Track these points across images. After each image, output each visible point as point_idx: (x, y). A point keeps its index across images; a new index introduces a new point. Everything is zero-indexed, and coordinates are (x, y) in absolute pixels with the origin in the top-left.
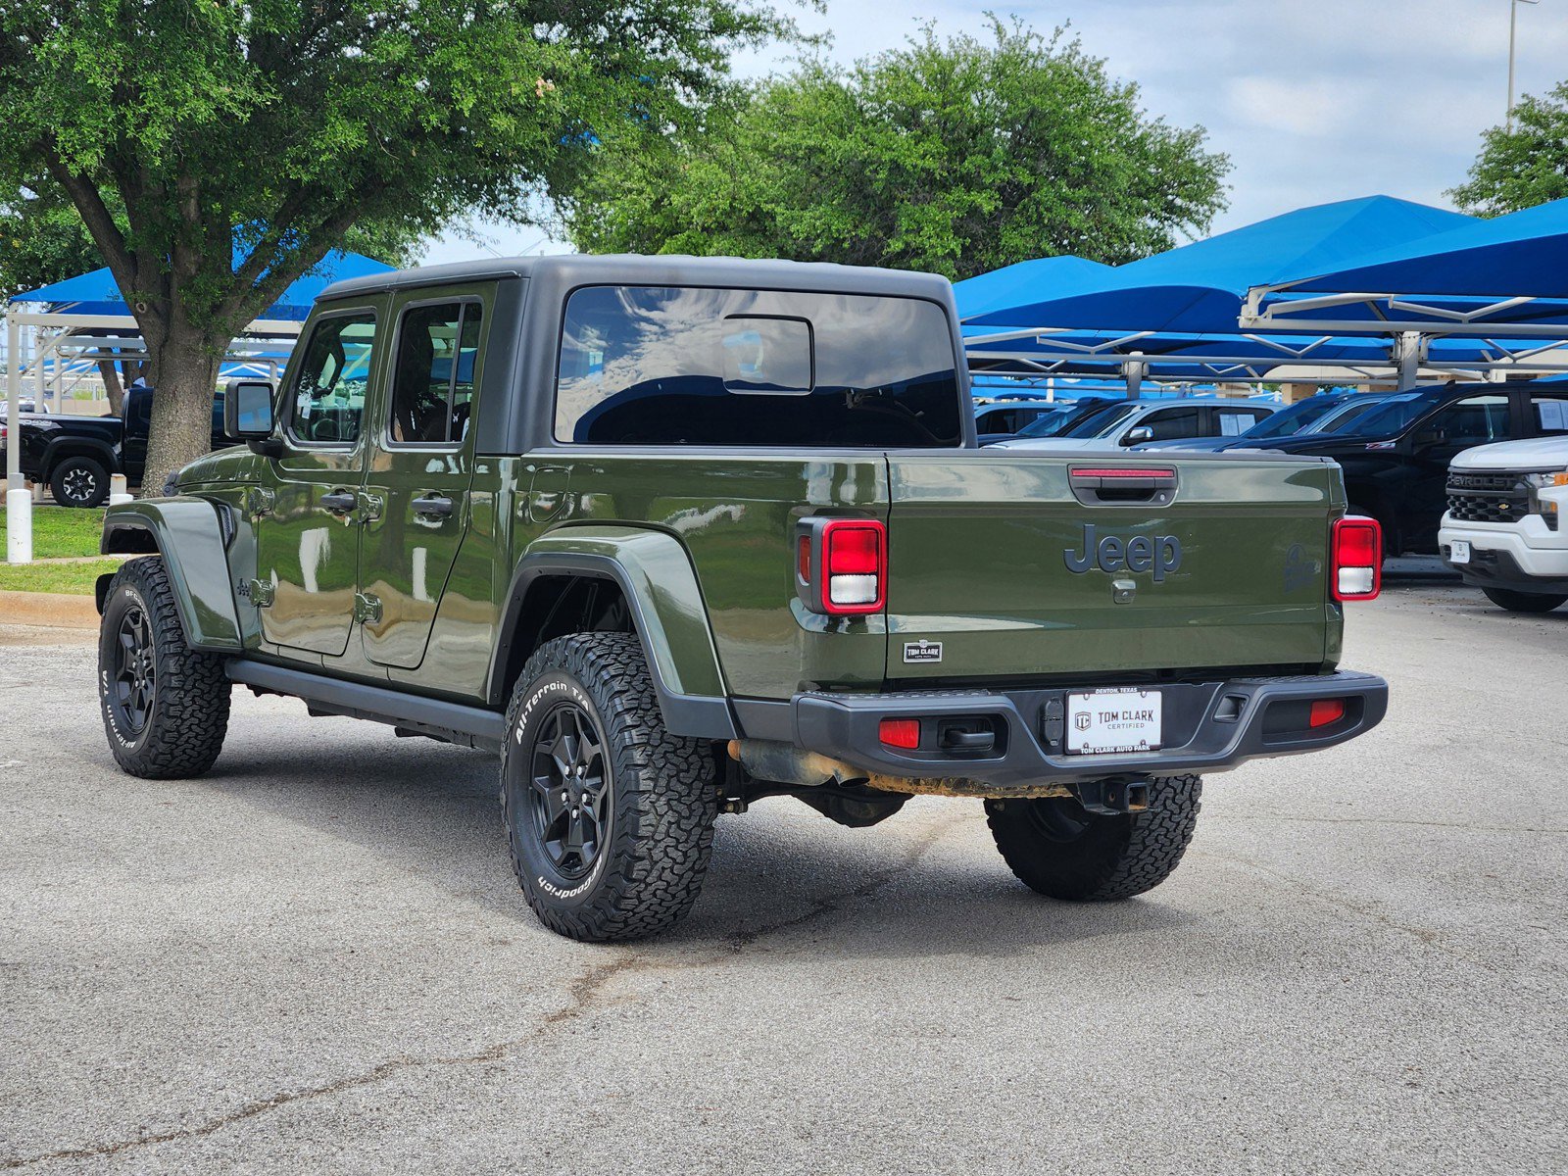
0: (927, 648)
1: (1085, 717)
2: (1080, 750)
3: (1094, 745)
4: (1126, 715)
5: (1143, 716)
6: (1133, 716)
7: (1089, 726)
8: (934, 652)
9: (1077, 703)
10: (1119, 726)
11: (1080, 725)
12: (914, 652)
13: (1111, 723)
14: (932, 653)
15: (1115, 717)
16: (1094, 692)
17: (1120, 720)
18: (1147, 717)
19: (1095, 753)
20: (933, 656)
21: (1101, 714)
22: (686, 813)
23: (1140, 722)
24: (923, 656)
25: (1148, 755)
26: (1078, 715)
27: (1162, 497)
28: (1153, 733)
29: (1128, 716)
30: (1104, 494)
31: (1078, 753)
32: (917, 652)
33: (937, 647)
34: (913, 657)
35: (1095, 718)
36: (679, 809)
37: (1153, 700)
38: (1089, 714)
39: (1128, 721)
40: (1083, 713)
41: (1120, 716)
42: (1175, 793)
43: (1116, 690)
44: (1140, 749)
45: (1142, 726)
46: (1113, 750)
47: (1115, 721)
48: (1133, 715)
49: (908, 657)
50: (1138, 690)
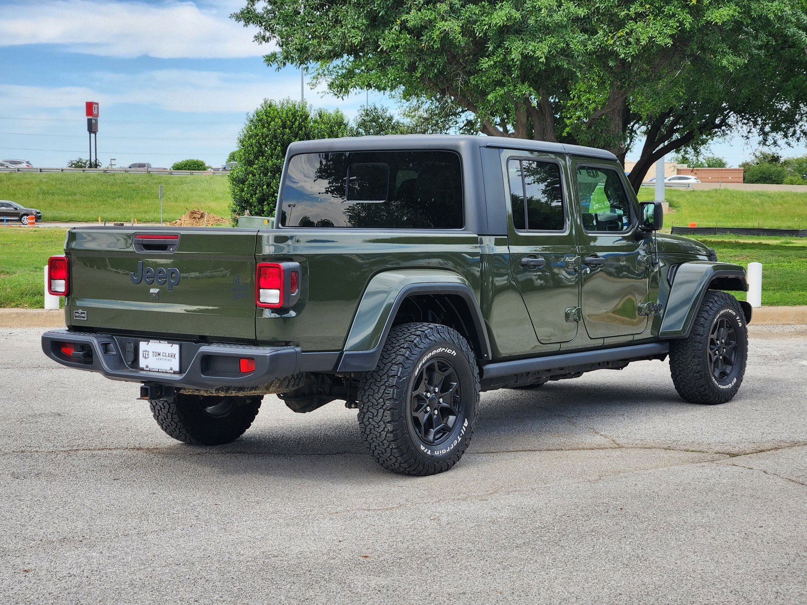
0: (82, 313)
1: (147, 353)
2: (143, 368)
3: (151, 366)
4: (164, 355)
5: (172, 356)
6: (167, 355)
7: (148, 357)
8: (83, 315)
9: (143, 346)
10: (161, 359)
11: (144, 356)
13: (157, 357)
15: (159, 354)
16: (150, 342)
17: (161, 357)
19: (149, 371)
20: (83, 317)
21: (153, 352)
23: (170, 358)
24: (80, 317)
25: (173, 375)
26: (144, 351)
28: (176, 365)
29: (165, 355)
30: (146, 246)
31: (142, 369)
32: (78, 314)
33: (84, 313)
34: (77, 317)
35: (151, 354)
37: (175, 349)
38: (148, 352)
39: (165, 357)
40: (146, 351)
41: (161, 354)
43: (158, 342)
44: (169, 372)
45: (171, 360)
46: (158, 370)
47: (159, 357)
49: (75, 317)
50: (168, 343)
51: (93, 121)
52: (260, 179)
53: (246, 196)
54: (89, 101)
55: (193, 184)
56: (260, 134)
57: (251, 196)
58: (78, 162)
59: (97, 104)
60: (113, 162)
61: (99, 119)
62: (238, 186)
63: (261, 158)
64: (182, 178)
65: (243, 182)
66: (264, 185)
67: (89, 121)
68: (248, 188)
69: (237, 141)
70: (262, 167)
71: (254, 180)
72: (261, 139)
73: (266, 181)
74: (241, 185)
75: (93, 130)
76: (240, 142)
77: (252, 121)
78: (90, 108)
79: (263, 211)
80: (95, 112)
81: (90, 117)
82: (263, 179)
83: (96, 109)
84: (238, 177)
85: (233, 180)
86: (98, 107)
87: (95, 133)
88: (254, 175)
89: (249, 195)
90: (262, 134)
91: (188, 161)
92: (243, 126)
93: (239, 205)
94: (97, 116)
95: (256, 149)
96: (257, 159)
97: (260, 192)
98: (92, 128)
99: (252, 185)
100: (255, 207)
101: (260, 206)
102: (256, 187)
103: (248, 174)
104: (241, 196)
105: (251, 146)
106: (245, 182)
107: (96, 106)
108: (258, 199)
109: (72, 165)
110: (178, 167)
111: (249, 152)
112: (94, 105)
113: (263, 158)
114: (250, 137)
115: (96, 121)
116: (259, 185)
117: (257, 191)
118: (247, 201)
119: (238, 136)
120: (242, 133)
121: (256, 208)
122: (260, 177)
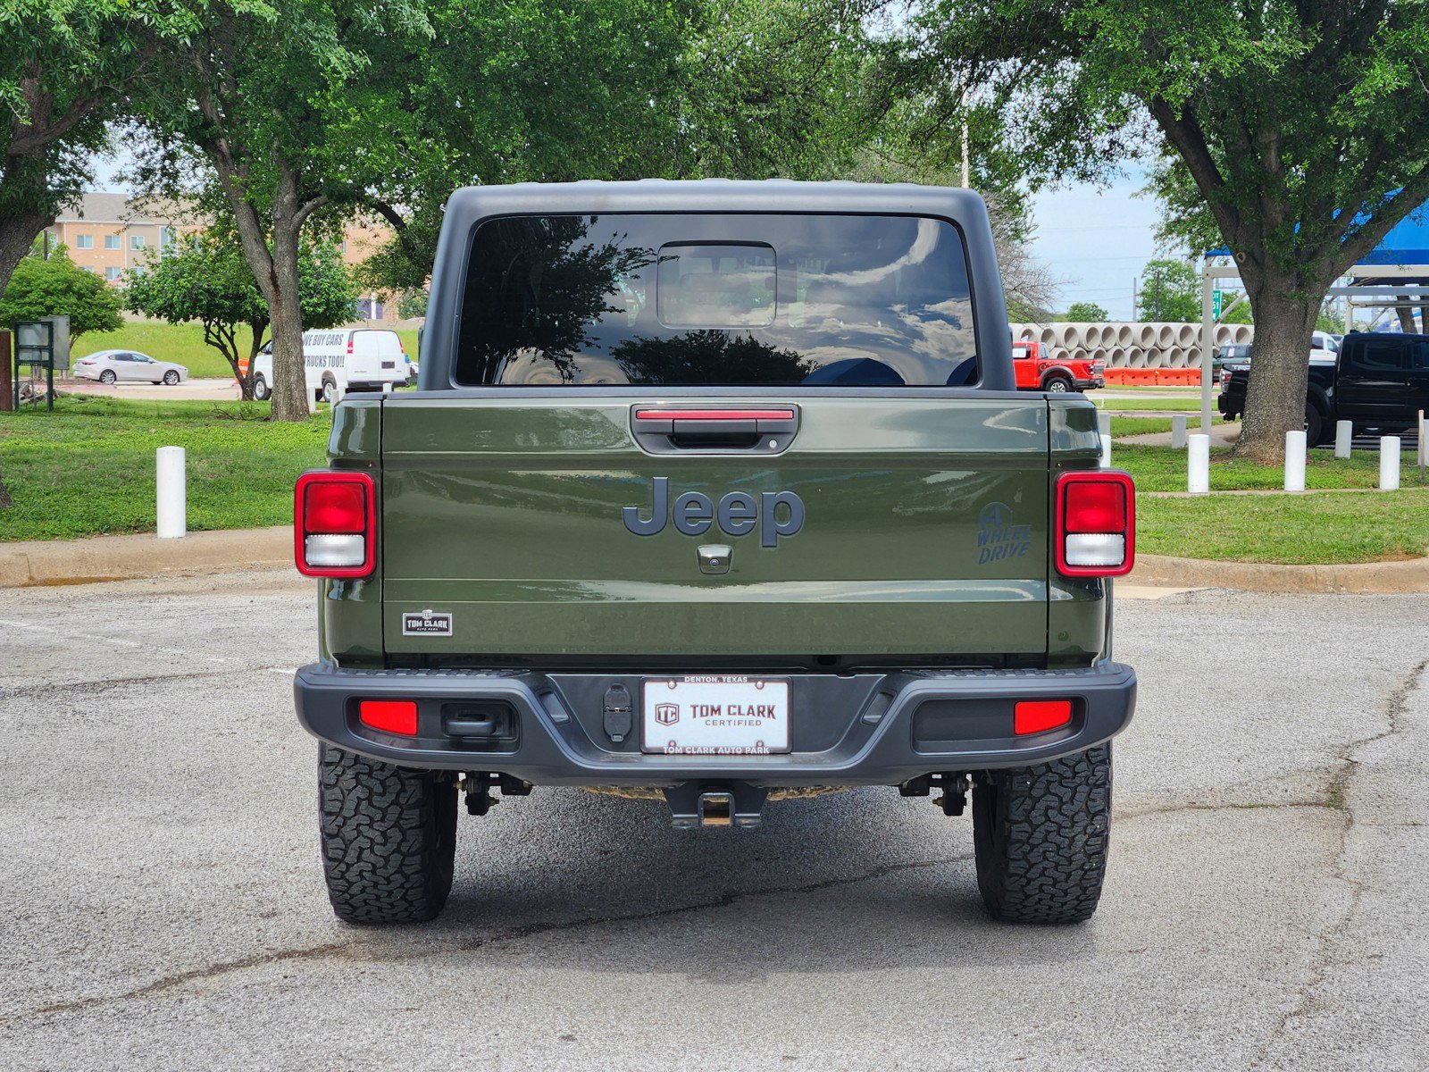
0: (433, 620)
1: (670, 709)
2: (662, 749)
3: (684, 743)
5: (759, 712)
7: (673, 722)
8: (442, 624)
9: (657, 692)
10: (722, 723)
11: (663, 718)
12: (416, 624)
13: (709, 717)
14: (440, 625)
15: (716, 711)
16: (683, 680)
17: (724, 716)
18: (766, 713)
19: (684, 754)
20: (441, 630)
21: (694, 707)
22: (379, 789)
23: (756, 718)
24: (428, 629)
25: (768, 760)
26: (658, 707)
27: (773, 444)
28: (776, 732)
29: (734, 710)
30: (681, 439)
31: (659, 752)
32: (420, 624)
33: (446, 619)
34: (415, 629)
35: (686, 712)
36: (369, 784)
37: (775, 693)
38: (677, 707)
39: (738, 717)
40: (667, 706)
41: (724, 710)
42: (1062, 803)
43: (716, 677)
44: (754, 751)
45: (758, 723)
46: (712, 751)
47: (716, 717)
48: (745, 710)
49: (408, 629)
50: (749, 680)
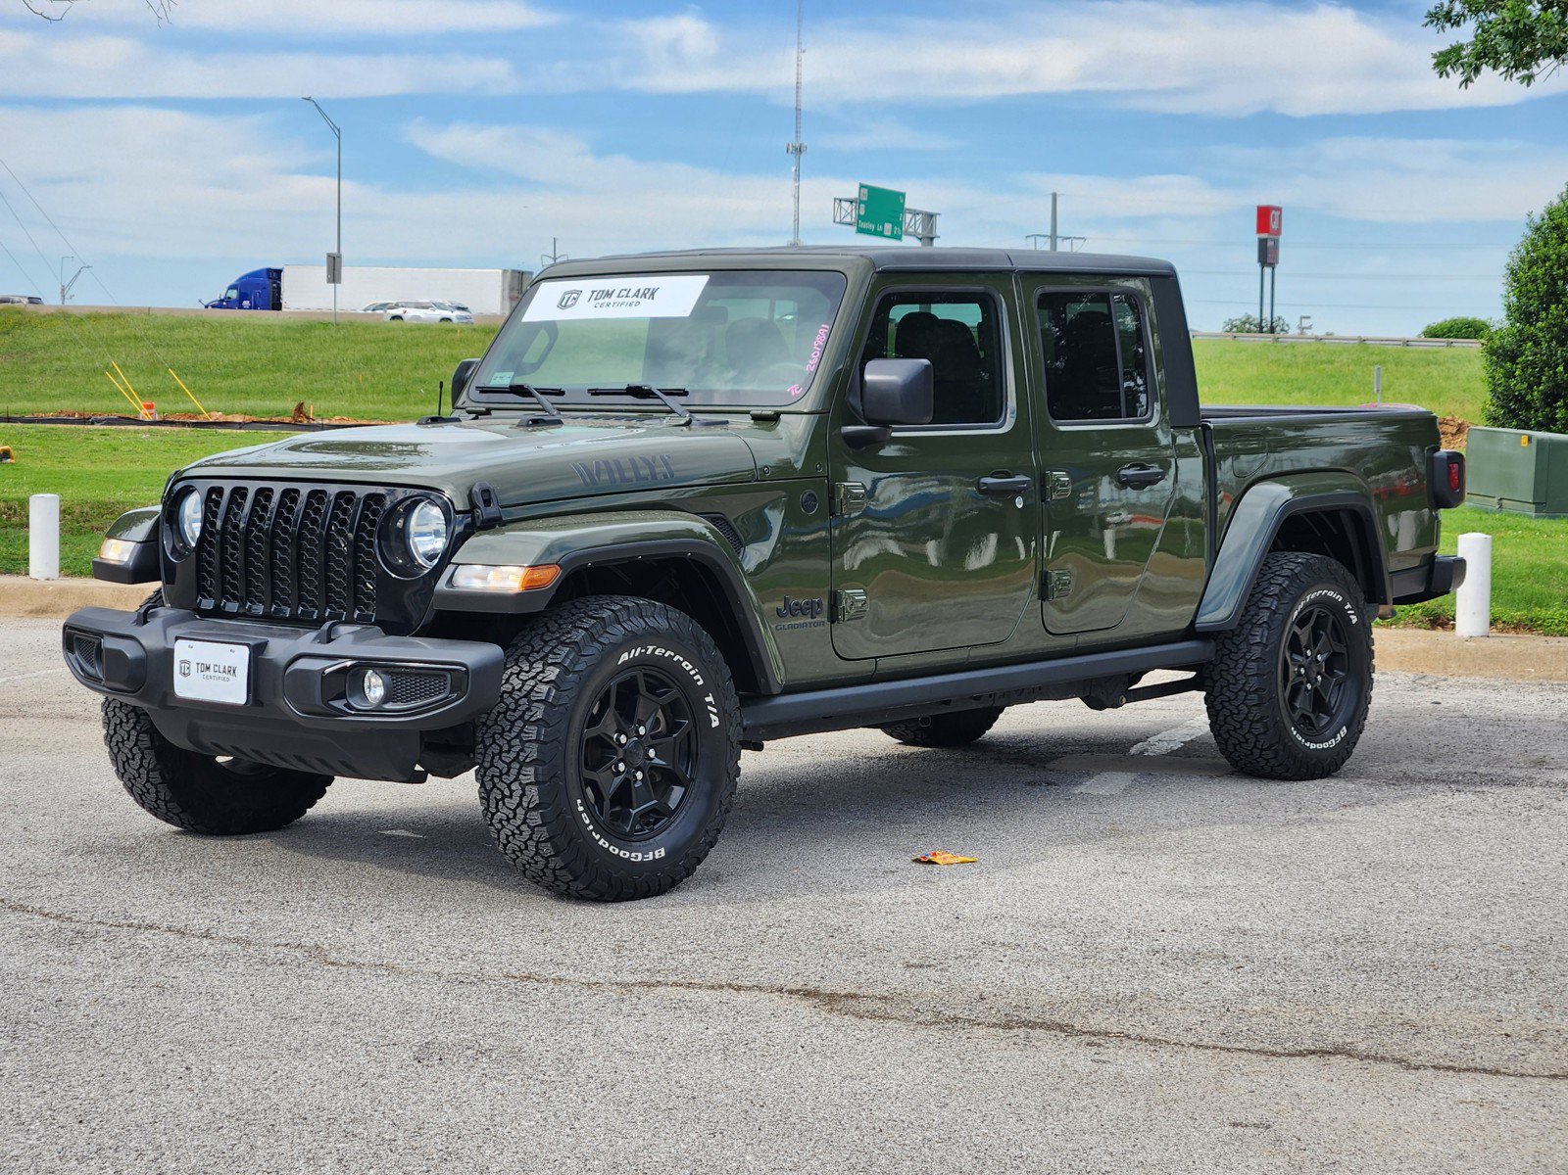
51: (1270, 244)
52: (1551, 351)
53: (1517, 388)
54: (1264, 203)
55: (1452, 366)
56: (1554, 256)
57: (1530, 387)
58: (1244, 323)
59: (1279, 209)
60: (1306, 323)
61: (1281, 239)
62: (1501, 367)
63: (1553, 307)
64: (1429, 352)
65: (1513, 357)
66: (1558, 365)
67: (1263, 243)
68: (1523, 370)
69: (1505, 271)
70: (1555, 326)
71: (1536, 354)
72: (1555, 268)
73: (1562, 357)
74: (1508, 364)
75: (1269, 261)
76: (1512, 273)
77: (1538, 229)
78: (1265, 217)
79: (1554, 421)
80: (1274, 226)
81: (1264, 236)
82: (1557, 352)
83: (1277, 220)
84: (1501, 347)
85: (1492, 352)
86: (1280, 216)
87: (1272, 266)
88: (1537, 343)
89: (1525, 385)
90: (1559, 257)
91: (1455, 320)
92: (1518, 240)
93: (1503, 407)
94: (1278, 232)
95: (1543, 288)
96: (1544, 309)
97: (1548, 381)
98: (1267, 256)
99: (1533, 364)
100: (1537, 411)
101: (1548, 409)
102: (1542, 370)
103: (1524, 341)
104: (1508, 388)
105: (1534, 281)
106: (1518, 357)
107: (1277, 213)
108: (1543, 393)
109: (1231, 329)
110: (1433, 333)
111: (1530, 295)
112: (1273, 212)
113: (1558, 306)
114: (1533, 263)
115: (1276, 242)
116: (1546, 364)
117: (1544, 378)
118: (1519, 399)
119: (1508, 260)
120: (1515, 255)
121: (1540, 414)
122: (1549, 346)
